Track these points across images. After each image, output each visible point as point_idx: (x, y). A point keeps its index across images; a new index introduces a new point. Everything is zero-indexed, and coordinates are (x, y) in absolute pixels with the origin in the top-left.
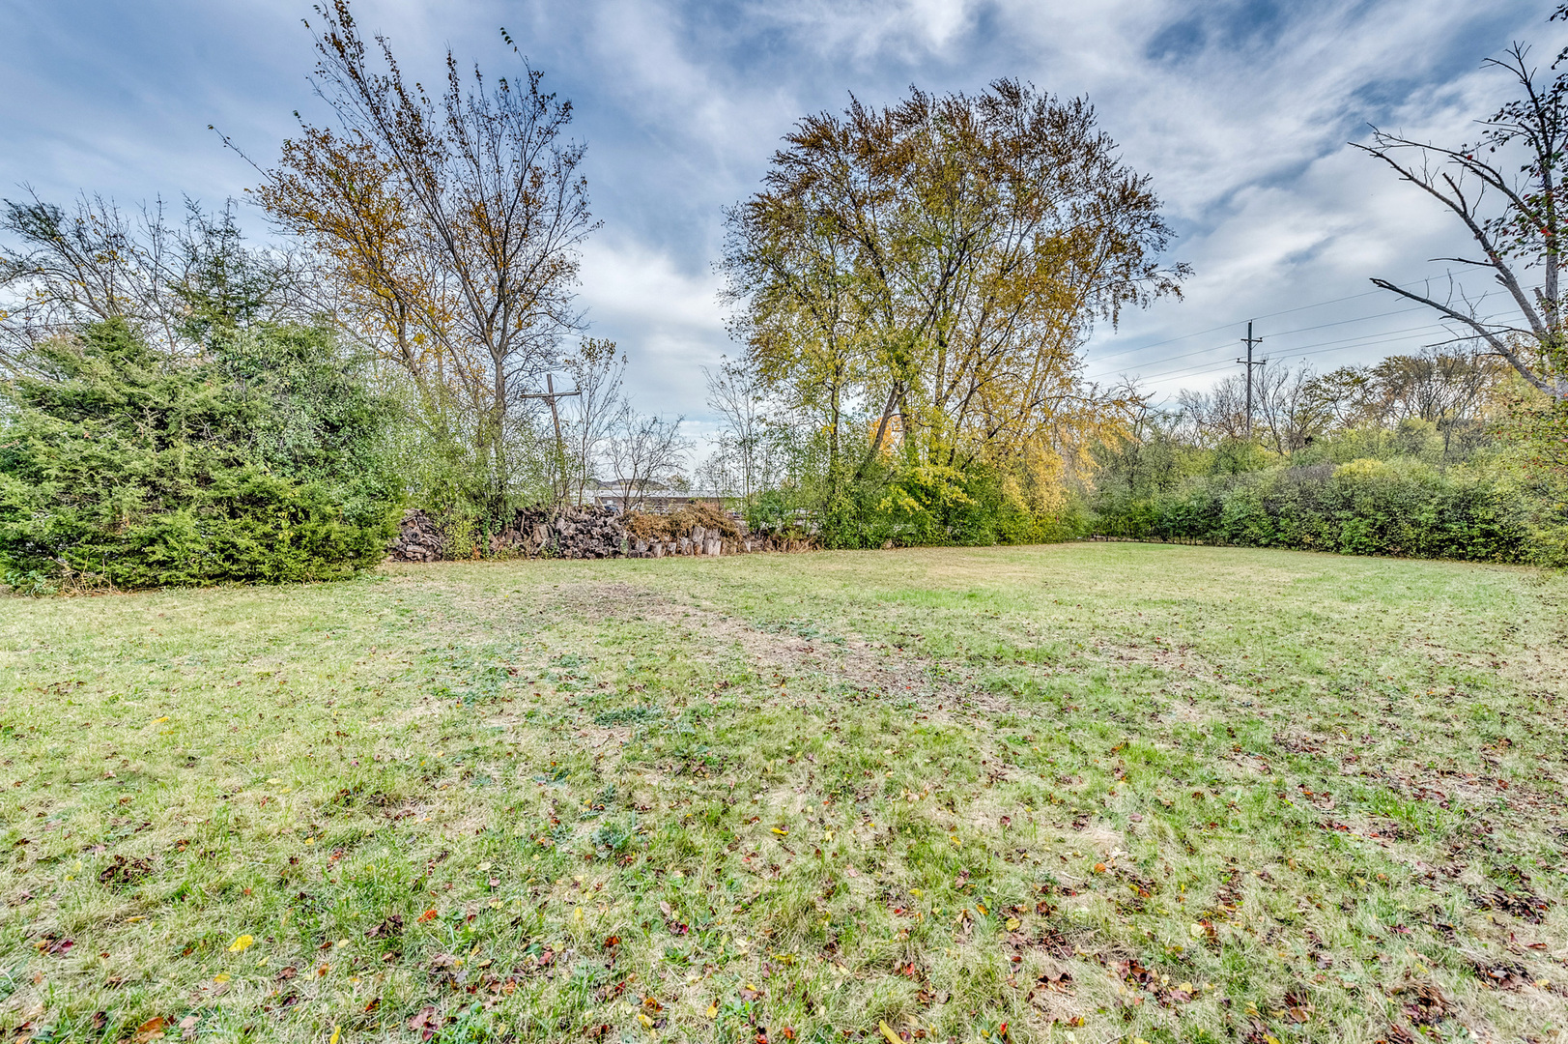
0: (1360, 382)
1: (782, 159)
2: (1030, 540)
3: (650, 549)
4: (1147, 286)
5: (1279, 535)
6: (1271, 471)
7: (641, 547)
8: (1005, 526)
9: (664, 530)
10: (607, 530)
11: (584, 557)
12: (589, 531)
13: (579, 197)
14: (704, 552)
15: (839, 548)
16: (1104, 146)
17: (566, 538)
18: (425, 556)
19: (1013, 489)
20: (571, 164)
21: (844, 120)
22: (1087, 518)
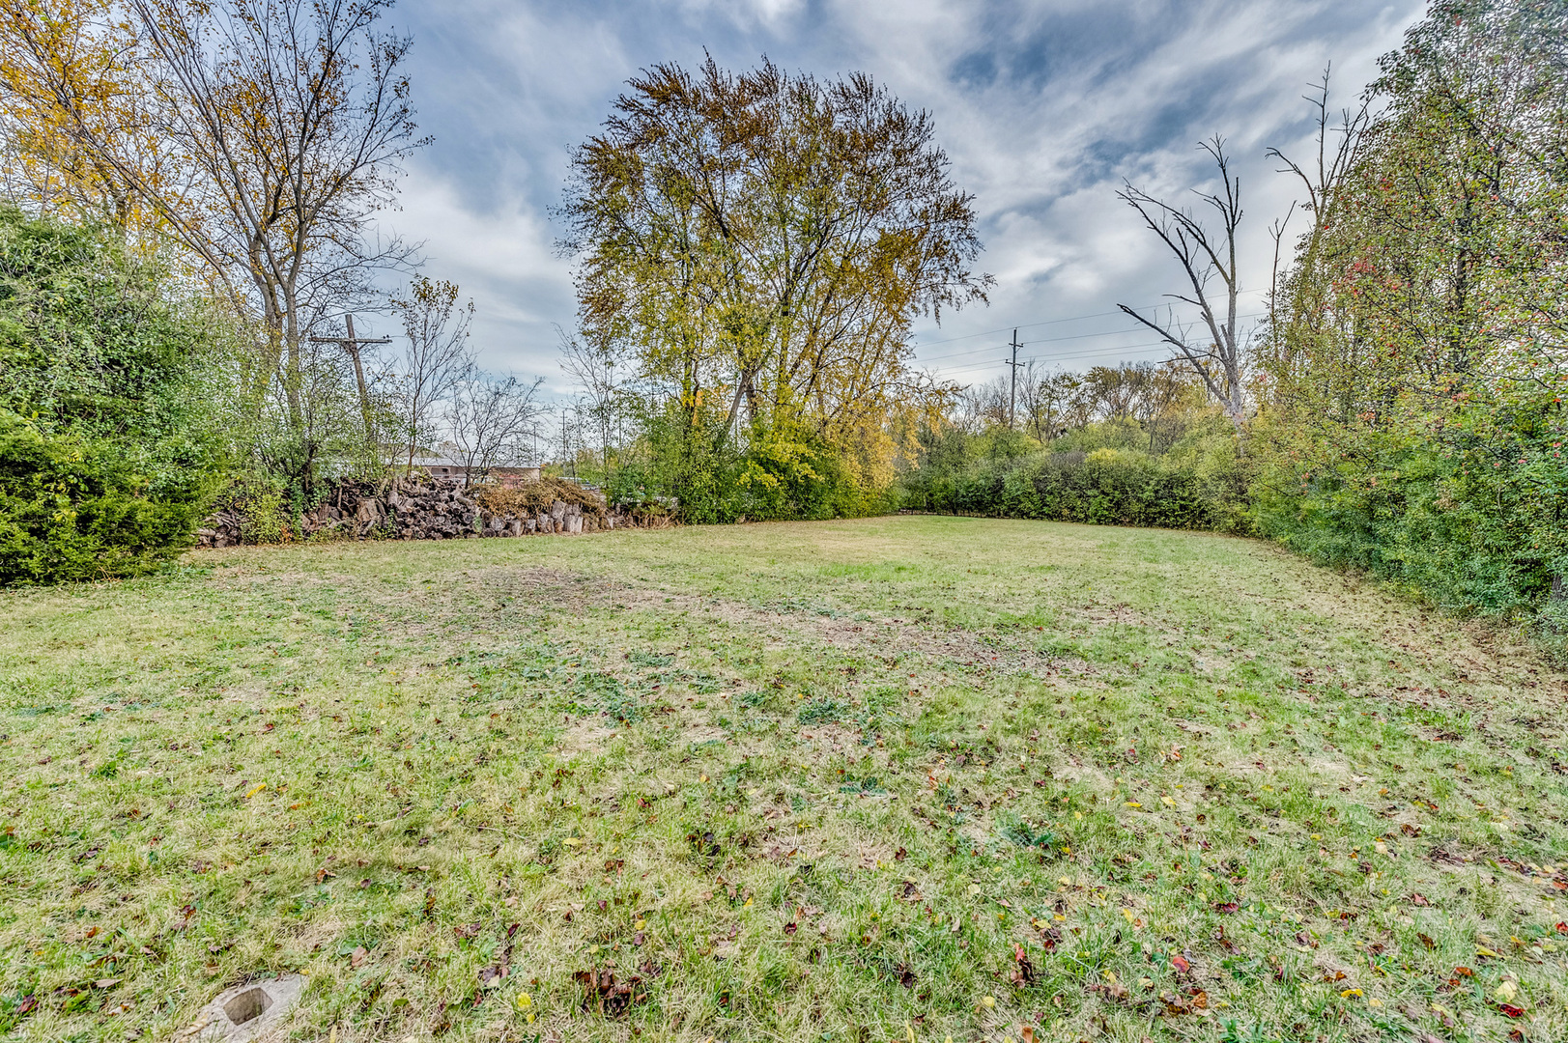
0: (1075, 385)
1: (628, 105)
2: (859, 514)
3: (508, 526)
4: (960, 291)
5: (1045, 509)
6: (1038, 456)
7: (497, 524)
8: (840, 500)
9: (521, 506)
10: (455, 505)
11: (428, 537)
12: (433, 507)
13: (399, 102)
14: (565, 529)
15: (699, 523)
16: (940, 161)
17: (404, 515)
18: (214, 540)
19: (849, 467)
20: (393, 58)
21: (698, 79)
22: (901, 494)
